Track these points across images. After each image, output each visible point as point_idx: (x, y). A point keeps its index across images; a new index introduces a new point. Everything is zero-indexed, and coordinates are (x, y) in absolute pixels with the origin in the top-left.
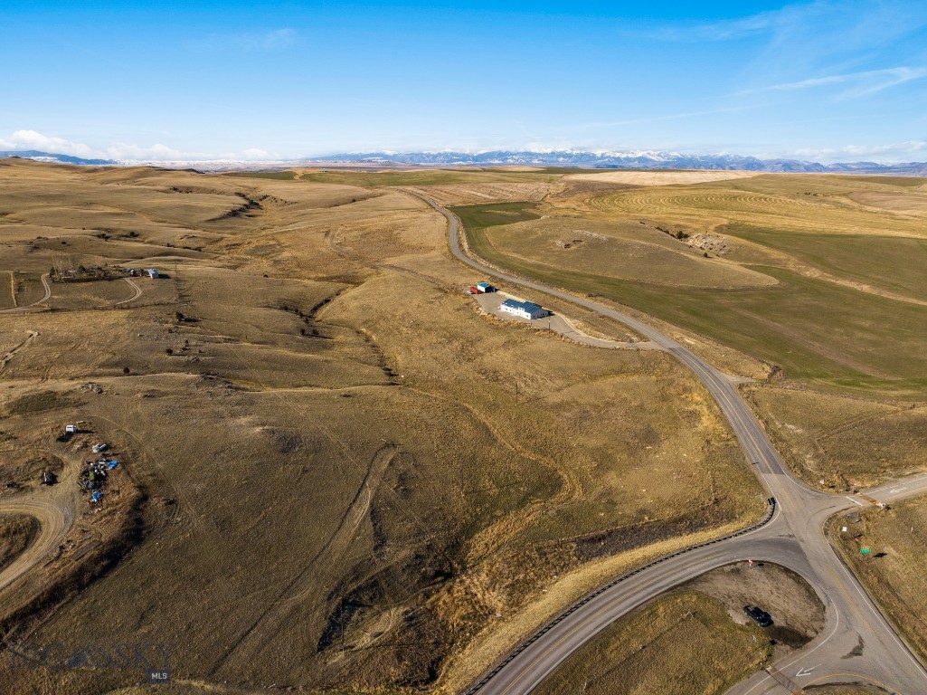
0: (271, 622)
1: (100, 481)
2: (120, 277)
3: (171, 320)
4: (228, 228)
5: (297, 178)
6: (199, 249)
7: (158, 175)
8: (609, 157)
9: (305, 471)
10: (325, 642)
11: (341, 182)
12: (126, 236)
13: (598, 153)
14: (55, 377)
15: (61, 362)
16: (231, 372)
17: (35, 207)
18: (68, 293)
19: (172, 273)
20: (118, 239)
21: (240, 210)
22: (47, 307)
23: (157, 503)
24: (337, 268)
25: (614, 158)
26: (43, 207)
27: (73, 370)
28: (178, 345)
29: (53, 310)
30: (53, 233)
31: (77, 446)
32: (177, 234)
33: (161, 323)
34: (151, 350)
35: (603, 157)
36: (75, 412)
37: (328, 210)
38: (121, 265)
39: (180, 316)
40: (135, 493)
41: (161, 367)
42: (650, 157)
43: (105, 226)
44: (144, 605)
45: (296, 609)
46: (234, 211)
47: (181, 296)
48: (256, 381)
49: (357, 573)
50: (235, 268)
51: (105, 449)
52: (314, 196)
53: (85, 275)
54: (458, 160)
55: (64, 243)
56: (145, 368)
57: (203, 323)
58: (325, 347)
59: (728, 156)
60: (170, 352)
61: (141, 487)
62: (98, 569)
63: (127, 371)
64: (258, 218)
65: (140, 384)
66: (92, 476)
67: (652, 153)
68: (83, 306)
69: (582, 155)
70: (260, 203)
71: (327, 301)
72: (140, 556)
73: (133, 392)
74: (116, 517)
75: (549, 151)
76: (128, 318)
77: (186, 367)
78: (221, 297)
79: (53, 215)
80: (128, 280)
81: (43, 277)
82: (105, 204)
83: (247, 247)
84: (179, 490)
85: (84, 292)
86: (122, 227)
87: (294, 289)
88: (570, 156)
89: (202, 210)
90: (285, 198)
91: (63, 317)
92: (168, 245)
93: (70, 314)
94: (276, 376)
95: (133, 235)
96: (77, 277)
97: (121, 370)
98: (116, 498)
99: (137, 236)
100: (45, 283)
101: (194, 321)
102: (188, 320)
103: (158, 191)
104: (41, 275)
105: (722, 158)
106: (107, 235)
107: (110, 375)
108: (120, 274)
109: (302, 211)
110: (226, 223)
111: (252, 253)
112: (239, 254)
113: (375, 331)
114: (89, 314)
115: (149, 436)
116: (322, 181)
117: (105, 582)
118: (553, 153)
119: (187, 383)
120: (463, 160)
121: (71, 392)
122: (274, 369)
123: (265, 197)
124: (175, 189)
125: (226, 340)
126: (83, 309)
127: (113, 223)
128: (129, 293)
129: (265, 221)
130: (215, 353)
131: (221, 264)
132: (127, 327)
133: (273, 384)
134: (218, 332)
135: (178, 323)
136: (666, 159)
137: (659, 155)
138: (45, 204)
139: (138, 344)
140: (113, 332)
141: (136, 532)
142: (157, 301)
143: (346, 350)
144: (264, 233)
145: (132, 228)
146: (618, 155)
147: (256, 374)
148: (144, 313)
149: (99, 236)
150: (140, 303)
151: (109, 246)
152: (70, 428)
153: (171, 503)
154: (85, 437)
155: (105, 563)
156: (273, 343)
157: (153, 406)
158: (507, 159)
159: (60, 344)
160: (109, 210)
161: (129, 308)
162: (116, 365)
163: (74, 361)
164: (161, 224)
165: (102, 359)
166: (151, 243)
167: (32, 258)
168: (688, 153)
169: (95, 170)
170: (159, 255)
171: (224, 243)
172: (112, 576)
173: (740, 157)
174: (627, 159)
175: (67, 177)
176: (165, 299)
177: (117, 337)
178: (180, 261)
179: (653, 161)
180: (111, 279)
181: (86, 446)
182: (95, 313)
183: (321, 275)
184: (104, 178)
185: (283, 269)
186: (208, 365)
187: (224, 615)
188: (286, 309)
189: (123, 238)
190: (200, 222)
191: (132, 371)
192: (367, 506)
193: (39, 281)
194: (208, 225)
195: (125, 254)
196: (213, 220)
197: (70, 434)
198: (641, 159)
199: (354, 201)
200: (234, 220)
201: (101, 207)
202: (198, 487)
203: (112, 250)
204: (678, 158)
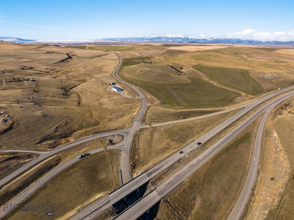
0: (30, 140)
1: (6, 121)
2: (23, 81)
3: (32, 92)
4: (59, 66)
5: (86, 48)
6: (48, 72)
7: (45, 47)
8: (194, 39)
9: (47, 121)
10: (38, 143)
11: (99, 50)
12: (29, 68)
13: (190, 38)
14: (2, 104)
15: (4, 101)
16: (42, 103)
17: (6, 59)
18: (9, 85)
19: (37, 80)
20: (27, 70)
21: (65, 60)
22: (3, 89)
23: (16, 124)
24: (81, 78)
25: (195, 39)
26: (8, 59)
27: (6, 102)
28: (31, 97)
29: (4, 89)
30: (9, 68)
31: (3, 115)
32: (43, 68)
33: (30, 92)
34: (25, 98)
35: (192, 39)
36: (4, 110)
37: (90, 60)
38: (24, 77)
39: (34, 91)
40: (12, 122)
41: (26, 102)
42: (207, 39)
43: (24, 65)
44: (10, 138)
45: (35, 139)
46: (62, 60)
47: (37, 86)
48: (47, 105)
49: (49, 135)
50: (55, 78)
51: (8, 116)
52: (88, 55)
53: (14, 80)
54: (145, 40)
55: (11, 71)
56: (23, 102)
57: (40, 92)
58: (67, 98)
59: (232, 39)
60: (29, 99)
61: (13, 122)
62: (3, 132)
63: (18, 103)
64: (69, 62)
65: (20, 105)
66: (4, 120)
67: (207, 37)
68: (12, 88)
69: (185, 38)
70: (72, 57)
71: (75, 87)
72: (11, 131)
73: (17, 107)
74: (8, 126)
75: (174, 37)
76: (22, 91)
77: (32, 102)
78: (47, 86)
79: (10, 62)
80: (25, 82)
81: (4, 81)
82: (26, 58)
83: (62, 71)
84: (20, 122)
85: (13, 85)
86: (29, 66)
87: (67, 84)
88: (181, 38)
89: (53, 60)
90: (79, 55)
91: (7, 91)
92: (40, 71)
93: (8, 90)
94: (52, 104)
95: (31, 68)
96: (12, 81)
97: (17, 102)
98: (8, 123)
99: (32, 68)
100: (4, 82)
101: (38, 92)
102: (36, 92)
103: (43, 53)
104: (3, 80)
105: (230, 39)
106: (24, 68)
107: (14, 103)
108: (23, 80)
109: (82, 60)
110: (59, 64)
111: (62, 73)
112: (59, 74)
113: (82, 94)
114: (13, 90)
115: (17, 114)
116: (93, 49)
117: (4, 134)
118: (176, 37)
119: (30, 105)
120: (147, 40)
121: (4, 106)
122: (52, 102)
123: (74, 55)
124: (48, 53)
125: (44, 96)
126: (12, 89)
127: (26, 65)
128: (24, 85)
129: (71, 63)
130: (39, 99)
131: (52, 77)
132: (21, 93)
133: (50, 106)
134: (42, 94)
135: (34, 92)
136: (212, 40)
137: (210, 38)
138: (8, 58)
139: (22, 97)
140: (17, 94)
141: (11, 128)
142: (30, 87)
143: (72, 98)
144: (69, 67)
145: (31, 66)
146: (196, 38)
147: (47, 104)
148: (26, 90)
149: (21, 69)
150: (26, 88)
151: (23, 72)
152: (2, 112)
153: (18, 124)
154: (5, 114)
155: (4, 132)
156: (55, 97)
157: (21, 109)
158: (161, 39)
159: (4, 97)
160: (27, 60)
161: (23, 89)
162: (16, 101)
163: (7, 101)
164: (40, 65)
165: (13, 100)
166: (36, 70)
167: (2, 75)
168: (219, 38)
169: (26, 45)
170: (37, 74)
171: (56, 70)
172: (5, 134)
173: (236, 39)
174: (199, 40)
175: (17, 47)
176: (32, 86)
177: (18, 95)
178: (41, 76)
179: (208, 40)
180: (21, 81)
181: (5, 115)
182: (15, 90)
183: (77, 80)
184: (29, 48)
185: (68, 78)
186: (37, 102)
187: (23, 139)
188: (62, 89)
189: (28, 69)
190: (51, 64)
191: (19, 103)
192: (56, 126)
193: (2, 82)
194: (53, 65)
195: (28, 74)
196: (55, 63)
197: (2, 114)
198: (204, 40)
199: (99, 56)
200: (62, 63)
201: (25, 59)
202: (24, 122)
203: (24, 73)
204: (216, 39)
